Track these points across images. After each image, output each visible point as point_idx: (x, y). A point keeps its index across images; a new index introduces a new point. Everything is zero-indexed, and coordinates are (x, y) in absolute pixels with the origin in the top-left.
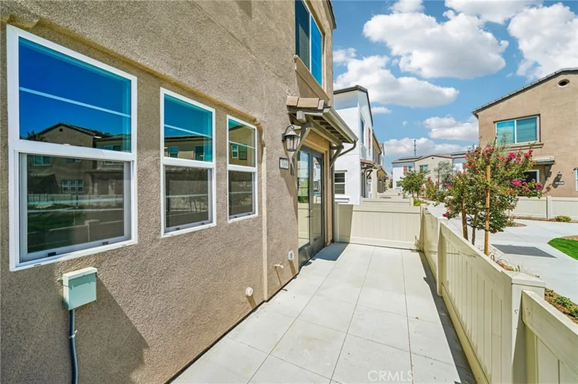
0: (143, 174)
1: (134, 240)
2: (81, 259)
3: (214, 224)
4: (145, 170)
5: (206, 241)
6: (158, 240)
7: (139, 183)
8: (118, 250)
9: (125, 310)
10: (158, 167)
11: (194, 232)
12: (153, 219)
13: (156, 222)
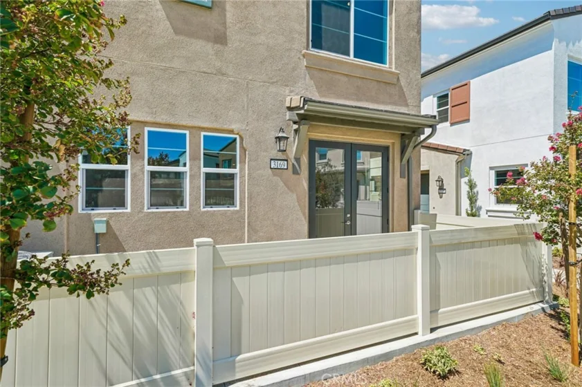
0: (134, 176)
1: (129, 210)
2: (103, 214)
3: (187, 209)
4: (135, 174)
5: (180, 220)
6: (142, 212)
7: (132, 180)
8: (120, 213)
9: (123, 243)
10: (143, 172)
11: (169, 212)
12: (140, 201)
13: (141, 202)
